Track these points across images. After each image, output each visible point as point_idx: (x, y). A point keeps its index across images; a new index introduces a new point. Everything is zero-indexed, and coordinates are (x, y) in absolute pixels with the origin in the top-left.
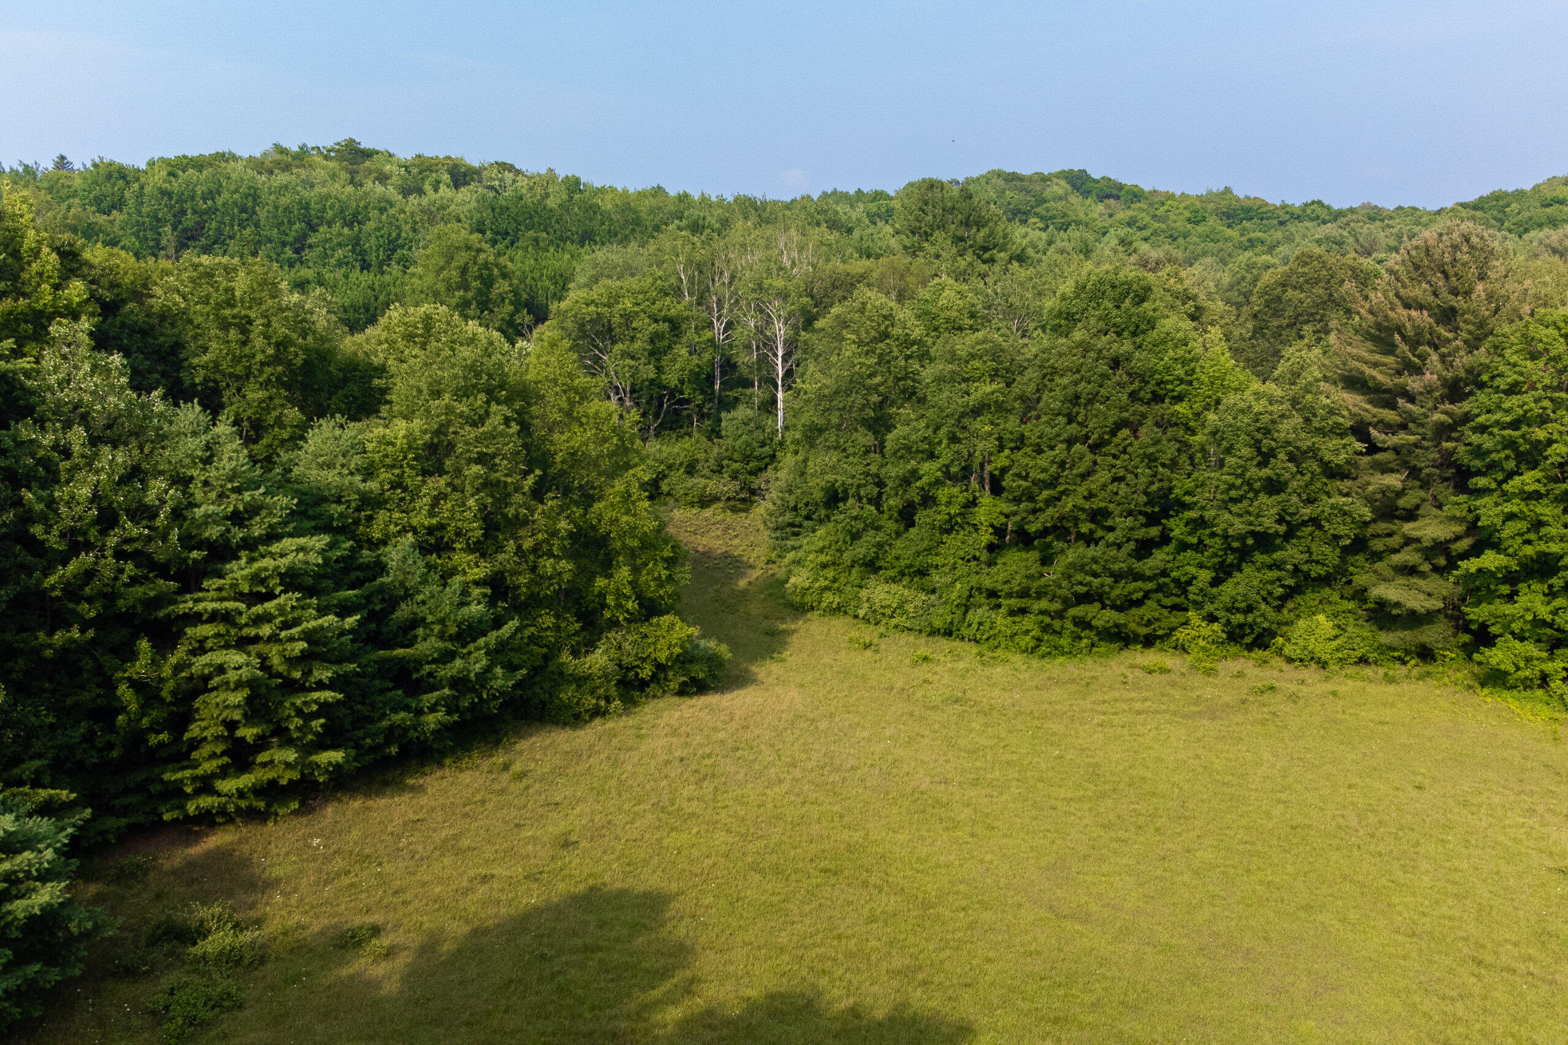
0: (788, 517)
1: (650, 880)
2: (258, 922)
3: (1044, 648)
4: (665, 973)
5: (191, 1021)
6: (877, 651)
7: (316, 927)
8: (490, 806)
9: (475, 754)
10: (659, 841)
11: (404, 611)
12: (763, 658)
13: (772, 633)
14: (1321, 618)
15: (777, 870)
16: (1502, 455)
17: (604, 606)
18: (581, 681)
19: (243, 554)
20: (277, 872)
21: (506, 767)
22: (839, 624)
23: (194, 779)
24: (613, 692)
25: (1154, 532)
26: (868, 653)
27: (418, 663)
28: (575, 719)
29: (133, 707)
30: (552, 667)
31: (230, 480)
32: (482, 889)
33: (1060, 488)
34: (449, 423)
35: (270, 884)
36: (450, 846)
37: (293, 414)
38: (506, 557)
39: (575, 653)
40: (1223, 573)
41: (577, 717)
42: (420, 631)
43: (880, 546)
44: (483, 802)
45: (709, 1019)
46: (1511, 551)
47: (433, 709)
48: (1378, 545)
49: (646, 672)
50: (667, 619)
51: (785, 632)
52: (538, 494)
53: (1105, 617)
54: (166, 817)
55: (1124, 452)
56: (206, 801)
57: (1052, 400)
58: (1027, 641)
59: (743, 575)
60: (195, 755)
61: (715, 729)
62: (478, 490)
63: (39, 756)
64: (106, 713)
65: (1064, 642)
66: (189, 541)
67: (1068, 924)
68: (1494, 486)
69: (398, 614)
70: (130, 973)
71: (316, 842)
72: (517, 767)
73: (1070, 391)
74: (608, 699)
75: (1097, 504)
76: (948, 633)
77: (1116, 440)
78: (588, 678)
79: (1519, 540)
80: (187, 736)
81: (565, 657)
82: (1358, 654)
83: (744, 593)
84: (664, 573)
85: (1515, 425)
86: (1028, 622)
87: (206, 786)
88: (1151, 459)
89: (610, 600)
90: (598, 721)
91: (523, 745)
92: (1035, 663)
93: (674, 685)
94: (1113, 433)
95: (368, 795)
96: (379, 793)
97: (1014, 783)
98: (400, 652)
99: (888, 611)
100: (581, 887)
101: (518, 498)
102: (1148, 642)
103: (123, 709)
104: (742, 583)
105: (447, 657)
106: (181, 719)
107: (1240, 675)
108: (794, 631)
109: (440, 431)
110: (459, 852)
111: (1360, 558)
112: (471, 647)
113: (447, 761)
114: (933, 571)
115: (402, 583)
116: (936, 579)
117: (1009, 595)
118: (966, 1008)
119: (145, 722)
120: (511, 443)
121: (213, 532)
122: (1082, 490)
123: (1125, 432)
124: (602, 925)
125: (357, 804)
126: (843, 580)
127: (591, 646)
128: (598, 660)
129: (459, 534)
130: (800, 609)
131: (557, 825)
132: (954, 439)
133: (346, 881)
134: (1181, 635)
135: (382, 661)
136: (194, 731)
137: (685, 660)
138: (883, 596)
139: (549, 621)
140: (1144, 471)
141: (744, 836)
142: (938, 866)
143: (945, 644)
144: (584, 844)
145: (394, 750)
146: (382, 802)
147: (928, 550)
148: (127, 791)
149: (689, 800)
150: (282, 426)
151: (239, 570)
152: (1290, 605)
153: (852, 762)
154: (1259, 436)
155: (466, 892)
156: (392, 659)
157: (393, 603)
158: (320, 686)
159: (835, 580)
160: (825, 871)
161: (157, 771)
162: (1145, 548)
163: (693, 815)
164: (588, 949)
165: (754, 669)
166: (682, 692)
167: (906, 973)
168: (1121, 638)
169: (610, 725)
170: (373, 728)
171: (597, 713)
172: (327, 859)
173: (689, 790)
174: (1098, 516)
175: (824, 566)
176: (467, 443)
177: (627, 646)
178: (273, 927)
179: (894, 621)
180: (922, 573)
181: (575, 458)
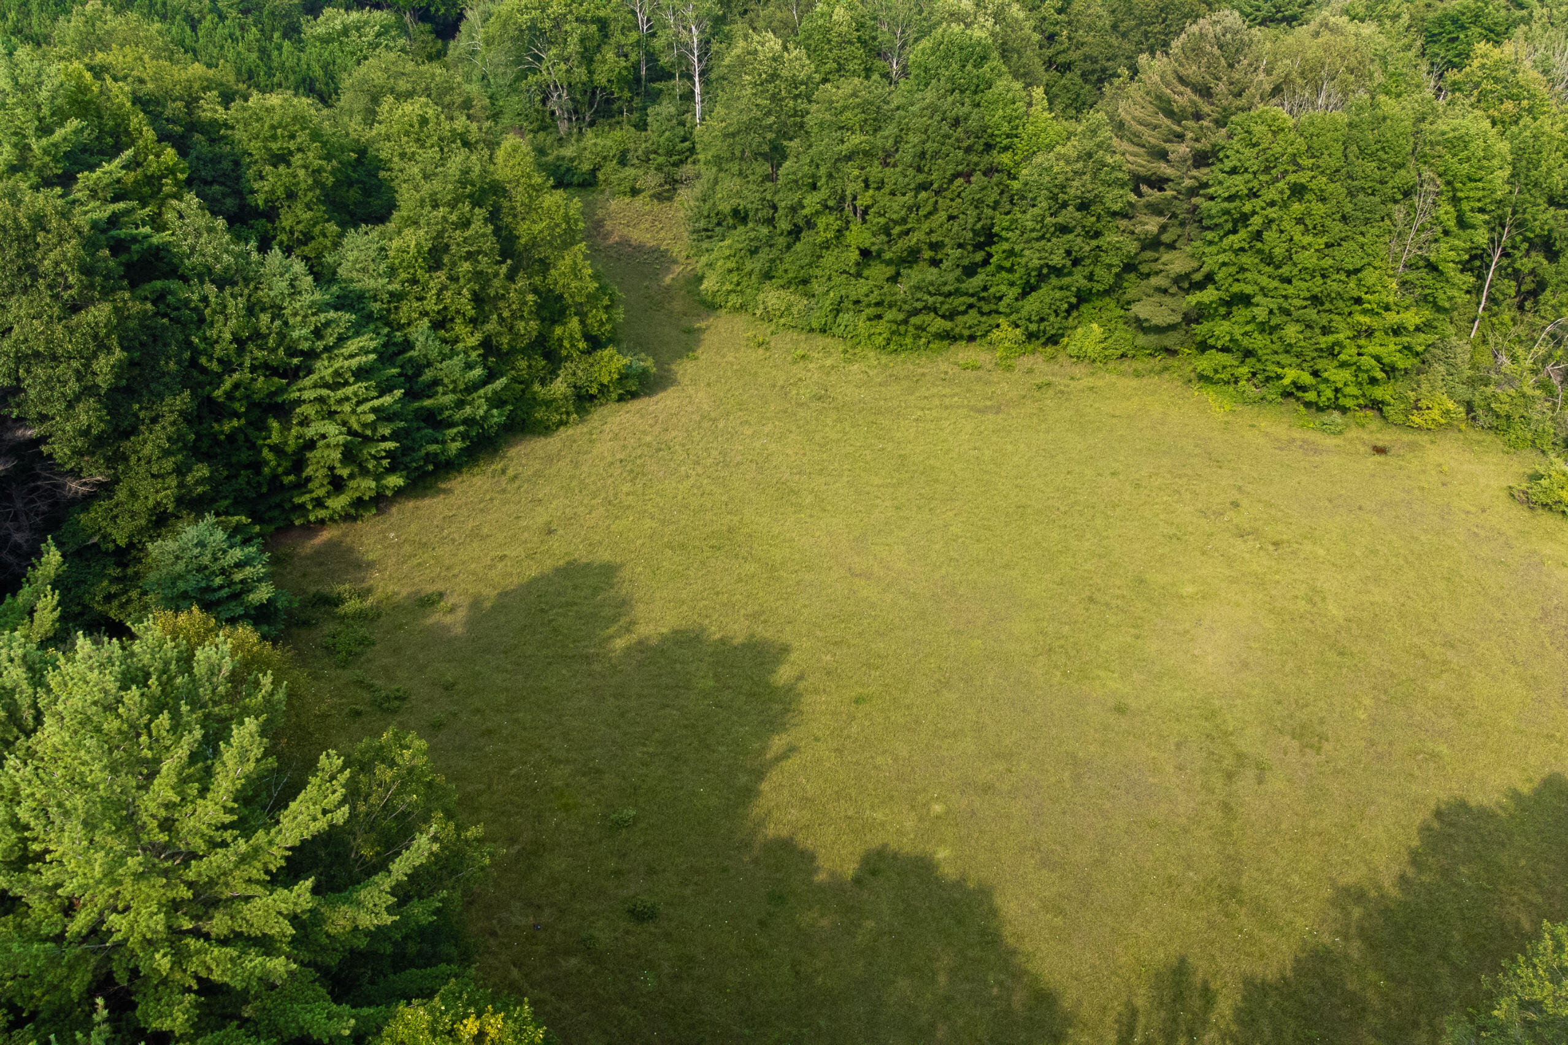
0: (702, 224)
1: (604, 556)
2: (369, 591)
3: (892, 347)
4: (614, 619)
5: (350, 653)
6: (767, 349)
7: (404, 592)
8: (496, 502)
9: (482, 463)
10: (608, 527)
11: (428, 375)
12: (681, 357)
13: (689, 331)
14: (1095, 326)
15: (683, 546)
16: (1222, 219)
17: (561, 346)
18: (548, 404)
19: (325, 356)
20: (371, 557)
21: (503, 472)
22: (740, 321)
23: (312, 500)
24: (571, 408)
25: (979, 256)
26: (761, 351)
27: (442, 409)
28: (546, 429)
29: (273, 463)
30: (528, 396)
31: (310, 307)
32: (500, 565)
33: (909, 226)
34: (444, 230)
35: (370, 565)
36: (475, 534)
37: (333, 228)
38: (492, 326)
39: (543, 383)
40: (1028, 289)
41: (547, 428)
42: (440, 389)
43: (773, 261)
44: (491, 499)
45: (642, 645)
46: (1224, 287)
47: (453, 440)
48: (1144, 268)
49: (594, 391)
50: (607, 352)
51: (699, 330)
52: (511, 277)
53: (939, 324)
54: (297, 523)
55: (959, 196)
56: (322, 513)
57: (907, 154)
58: (880, 340)
59: (668, 270)
60: (310, 486)
61: (644, 433)
62: (469, 281)
63: (226, 498)
64: (257, 466)
65: (908, 340)
66: (292, 352)
67: (857, 580)
68: (1217, 239)
69: (424, 377)
70: (306, 623)
71: (392, 535)
72: (511, 472)
73: (919, 149)
74: (568, 413)
75: (934, 238)
76: (823, 331)
77: (953, 187)
78: (555, 400)
79: (1230, 280)
80: (304, 475)
81: (537, 387)
82: (1120, 352)
83: (668, 288)
84: (604, 317)
85: (1230, 199)
86: (882, 326)
87: (319, 503)
88: (977, 204)
89: (566, 343)
90: (562, 428)
91: (512, 452)
92: (884, 359)
93: (614, 396)
94: (951, 181)
95: (416, 497)
96: (424, 496)
97: (846, 473)
98: (427, 403)
99: (778, 313)
100: (561, 563)
101: (496, 283)
102: (972, 338)
103: (266, 463)
104: (668, 280)
105: (460, 404)
106: (299, 464)
107: (1030, 371)
108: (708, 328)
109: (440, 235)
110: (483, 538)
111: (1132, 276)
112: (475, 395)
113: (465, 470)
114: (814, 280)
115: (425, 356)
116: (816, 287)
117: (869, 305)
118: (787, 636)
119: (280, 470)
120: (490, 243)
121: (305, 346)
122: (925, 227)
123: (960, 181)
124: (575, 588)
125: (411, 504)
126: (744, 284)
127: (554, 373)
128: (559, 387)
129: (458, 312)
130: (711, 307)
131: (541, 516)
132: (830, 176)
133: (415, 561)
134: (995, 334)
135: (416, 410)
136: (309, 471)
137: (623, 377)
138: (774, 301)
139: (523, 364)
140: (972, 213)
141: (663, 522)
142: (784, 541)
143: (821, 341)
144: (561, 532)
145: (431, 467)
146: (427, 501)
147: (810, 265)
148: (270, 508)
149: (628, 494)
150: (325, 236)
151: (324, 369)
152: (1075, 314)
153: (739, 458)
154: (1056, 191)
155: (491, 567)
156: (422, 408)
157: (419, 370)
158: (384, 439)
159: (738, 284)
160: (712, 547)
161: (287, 495)
162: (970, 271)
163: (629, 507)
164: (568, 604)
165: (673, 367)
166: (621, 399)
167: (754, 616)
168: (950, 337)
169: (570, 432)
170: (416, 455)
171: (562, 423)
172: (399, 545)
173: (626, 488)
174: (935, 246)
175: (730, 271)
176: (458, 245)
177: (580, 373)
178: (379, 594)
179: (782, 321)
180: (805, 282)
181: (534, 243)
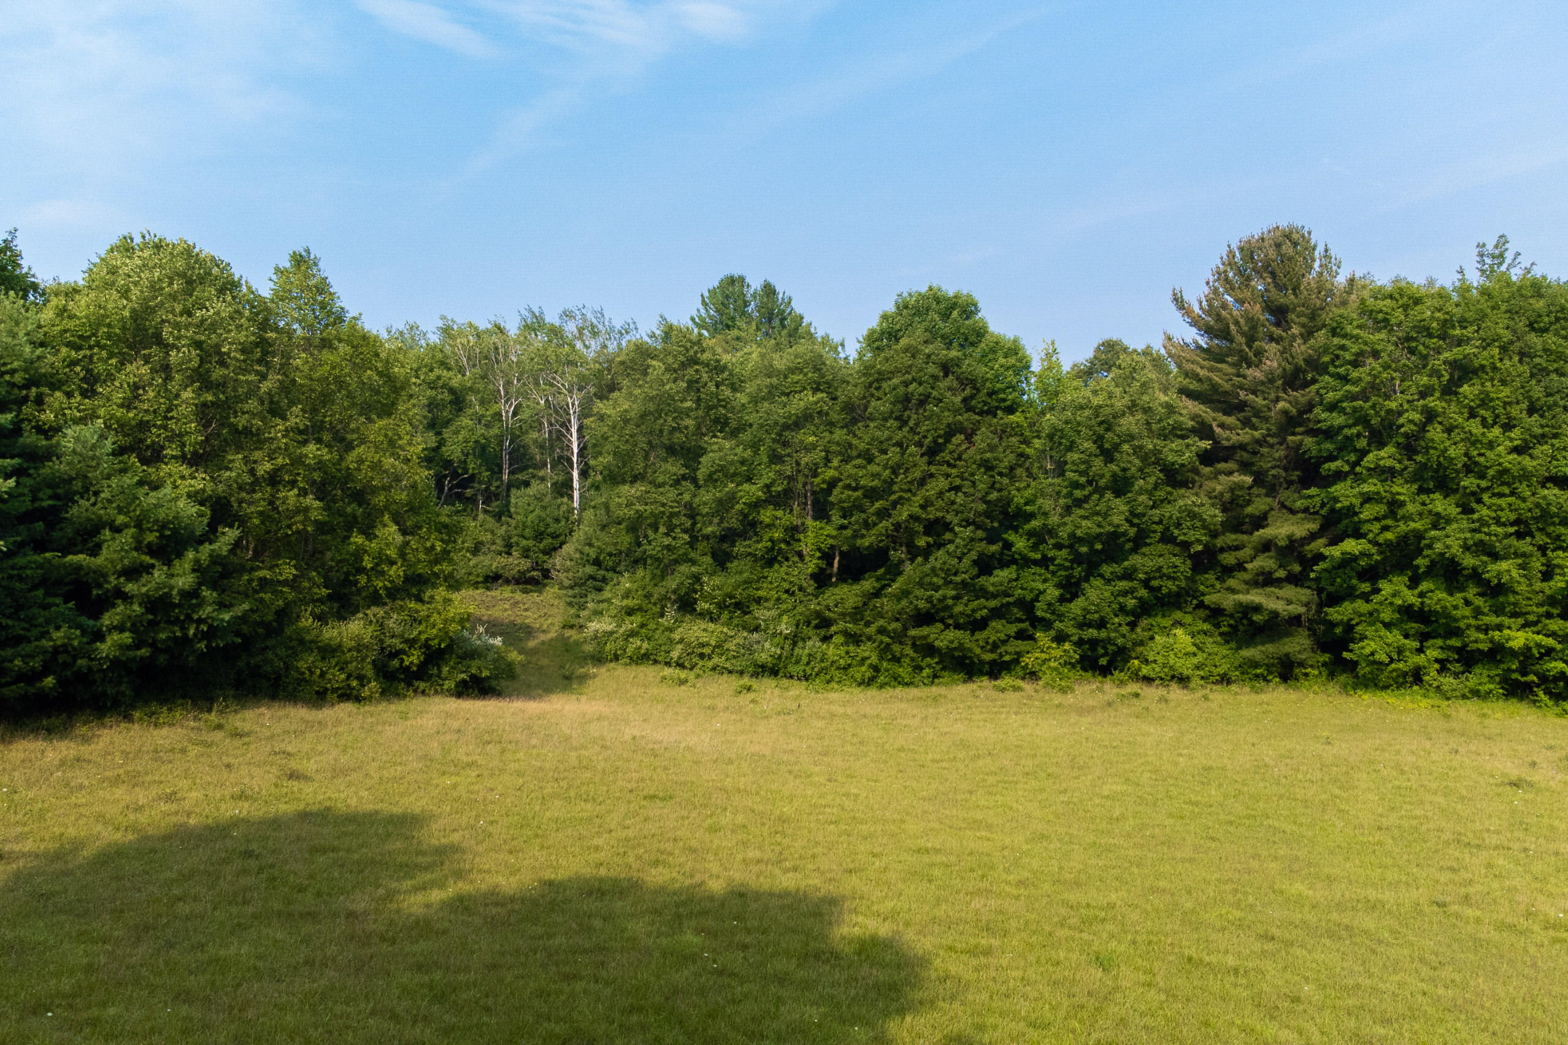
3: (882, 679)
4: (429, 867)
6: (693, 686)
11: (82, 510)
13: (570, 676)
14: (1180, 633)
16: (1354, 431)
17: (359, 569)
21: (221, 727)
22: (648, 670)
24: (369, 671)
25: (995, 547)
26: (684, 687)
30: (288, 630)
33: (893, 497)
39: (321, 619)
40: (1071, 590)
41: (321, 694)
42: (106, 535)
46: (1371, 536)
48: (1229, 559)
49: (413, 660)
50: (441, 592)
51: (585, 675)
53: (949, 638)
55: (960, 458)
57: (879, 406)
58: (864, 671)
59: (534, 638)
65: (904, 671)
68: (1346, 468)
72: (236, 728)
73: (901, 390)
75: (932, 514)
76: (774, 672)
77: (950, 447)
78: (339, 649)
79: (1378, 525)
81: (307, 621)
82: (1220, 672)
85: (1364, 396)
86: (867, 650)
88: (987, 466)
89: (368, 563)
90: (347, 704)
92: (873, 696)
94: (948, 441)
99: (705, 651)
101: (251, 405)
102: (995, 671)
104: (534, 644)
108: (595, 675)
111: (1210, 577)
114: (754, 607)
115: (80, 475)
116: (760, 614)
122: (918, 499)
123: (959, 438)
126: (652, 626)
130: (603, 659)
132: (775, 458)
134: (1030, 660)
138: (699, 633)
140: (982, 480)
143: (771, 683)
147: (748, 583)
152: (1145, 621)
154: (1100, 430)
157: (67, 499)
159: (642, 625)
162: (985, 566)
166: (460, 694)
168: (965, 666)
174: (937, 528)
175: (630, 612)
177: (390, 623)
179: (713, 662)
180: (743, 608)
